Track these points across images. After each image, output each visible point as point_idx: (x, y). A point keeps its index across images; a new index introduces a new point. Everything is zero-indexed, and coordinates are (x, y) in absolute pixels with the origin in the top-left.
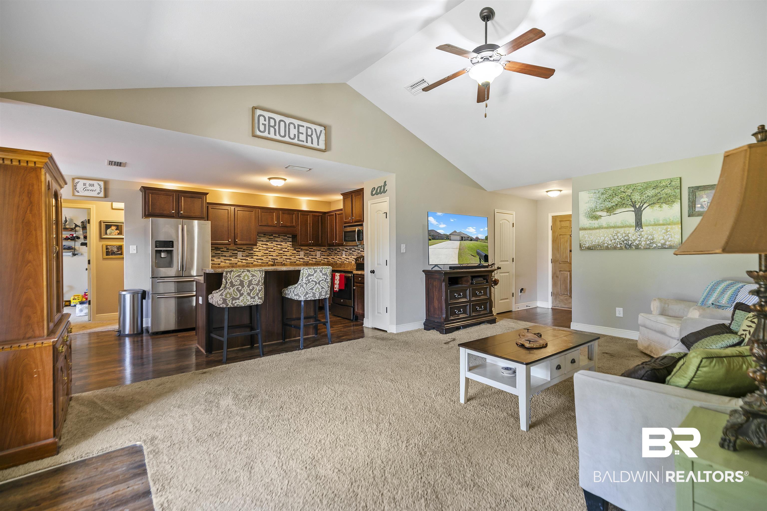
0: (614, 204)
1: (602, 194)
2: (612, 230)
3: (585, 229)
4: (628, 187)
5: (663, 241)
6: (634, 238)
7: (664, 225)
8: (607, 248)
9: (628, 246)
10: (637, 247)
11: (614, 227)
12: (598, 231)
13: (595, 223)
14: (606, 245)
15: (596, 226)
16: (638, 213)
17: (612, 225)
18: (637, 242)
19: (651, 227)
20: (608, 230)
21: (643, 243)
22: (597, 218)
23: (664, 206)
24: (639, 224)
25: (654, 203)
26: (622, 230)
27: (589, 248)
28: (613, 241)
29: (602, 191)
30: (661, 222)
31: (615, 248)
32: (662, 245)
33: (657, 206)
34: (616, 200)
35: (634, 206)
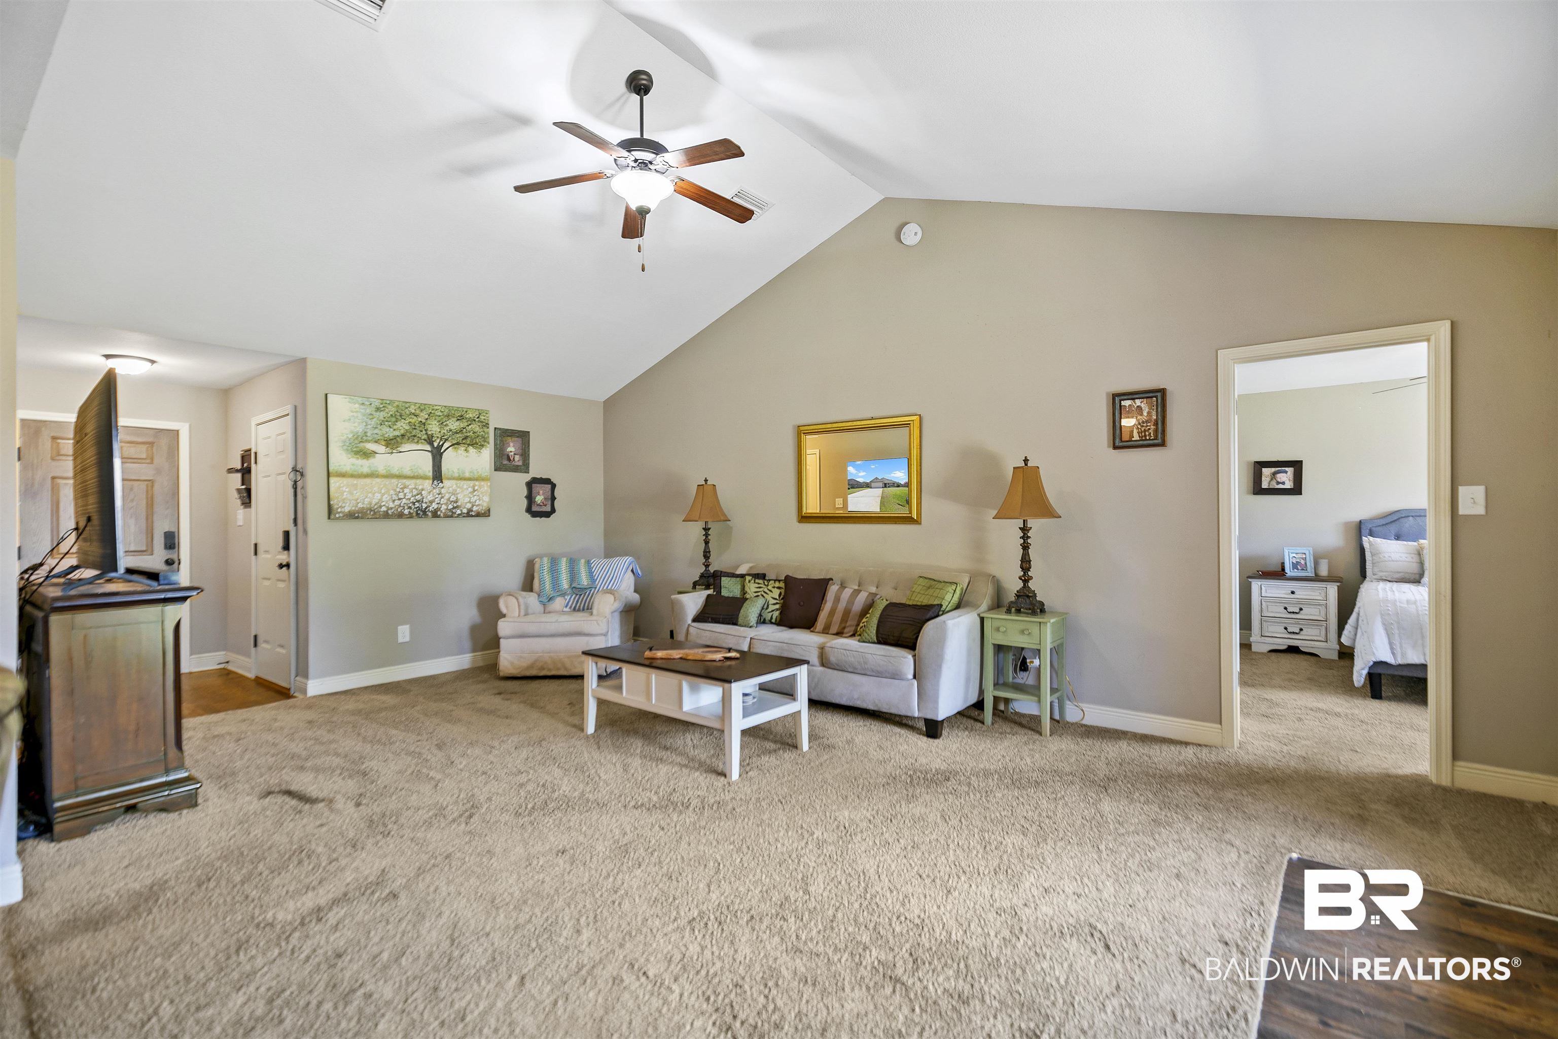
0: (397, 433)
1: (378, 409)
2: (394, 481)
3: (342, 475)
4: (422, 407)
5: (469, 506)
6: (430, 498)
7: (470, 479)
8: (386, 516)
9: (422, 513)
10: (435, 514)
11: (400, 477)
12: (368, 481)
13: (364, 465)
14: (384, 509)
15: (365, 470)
16: (437, 455)
17: (395, 471)
18: (435, 506)
19: (454, 482)
20: (387, 481)
21: (444, 507)
22: (367, 455)
23: (471, 449)
24: (438, 475)
25: (458, 444)
26: (411, 483)
27: (352, 516)
28: (397, 502)
29: (377, 403)
30: (467, 475)
31: (401, 516)
32: (470, 510)
33: (462, 448)
34: (403, 426)
35: (430, 441)
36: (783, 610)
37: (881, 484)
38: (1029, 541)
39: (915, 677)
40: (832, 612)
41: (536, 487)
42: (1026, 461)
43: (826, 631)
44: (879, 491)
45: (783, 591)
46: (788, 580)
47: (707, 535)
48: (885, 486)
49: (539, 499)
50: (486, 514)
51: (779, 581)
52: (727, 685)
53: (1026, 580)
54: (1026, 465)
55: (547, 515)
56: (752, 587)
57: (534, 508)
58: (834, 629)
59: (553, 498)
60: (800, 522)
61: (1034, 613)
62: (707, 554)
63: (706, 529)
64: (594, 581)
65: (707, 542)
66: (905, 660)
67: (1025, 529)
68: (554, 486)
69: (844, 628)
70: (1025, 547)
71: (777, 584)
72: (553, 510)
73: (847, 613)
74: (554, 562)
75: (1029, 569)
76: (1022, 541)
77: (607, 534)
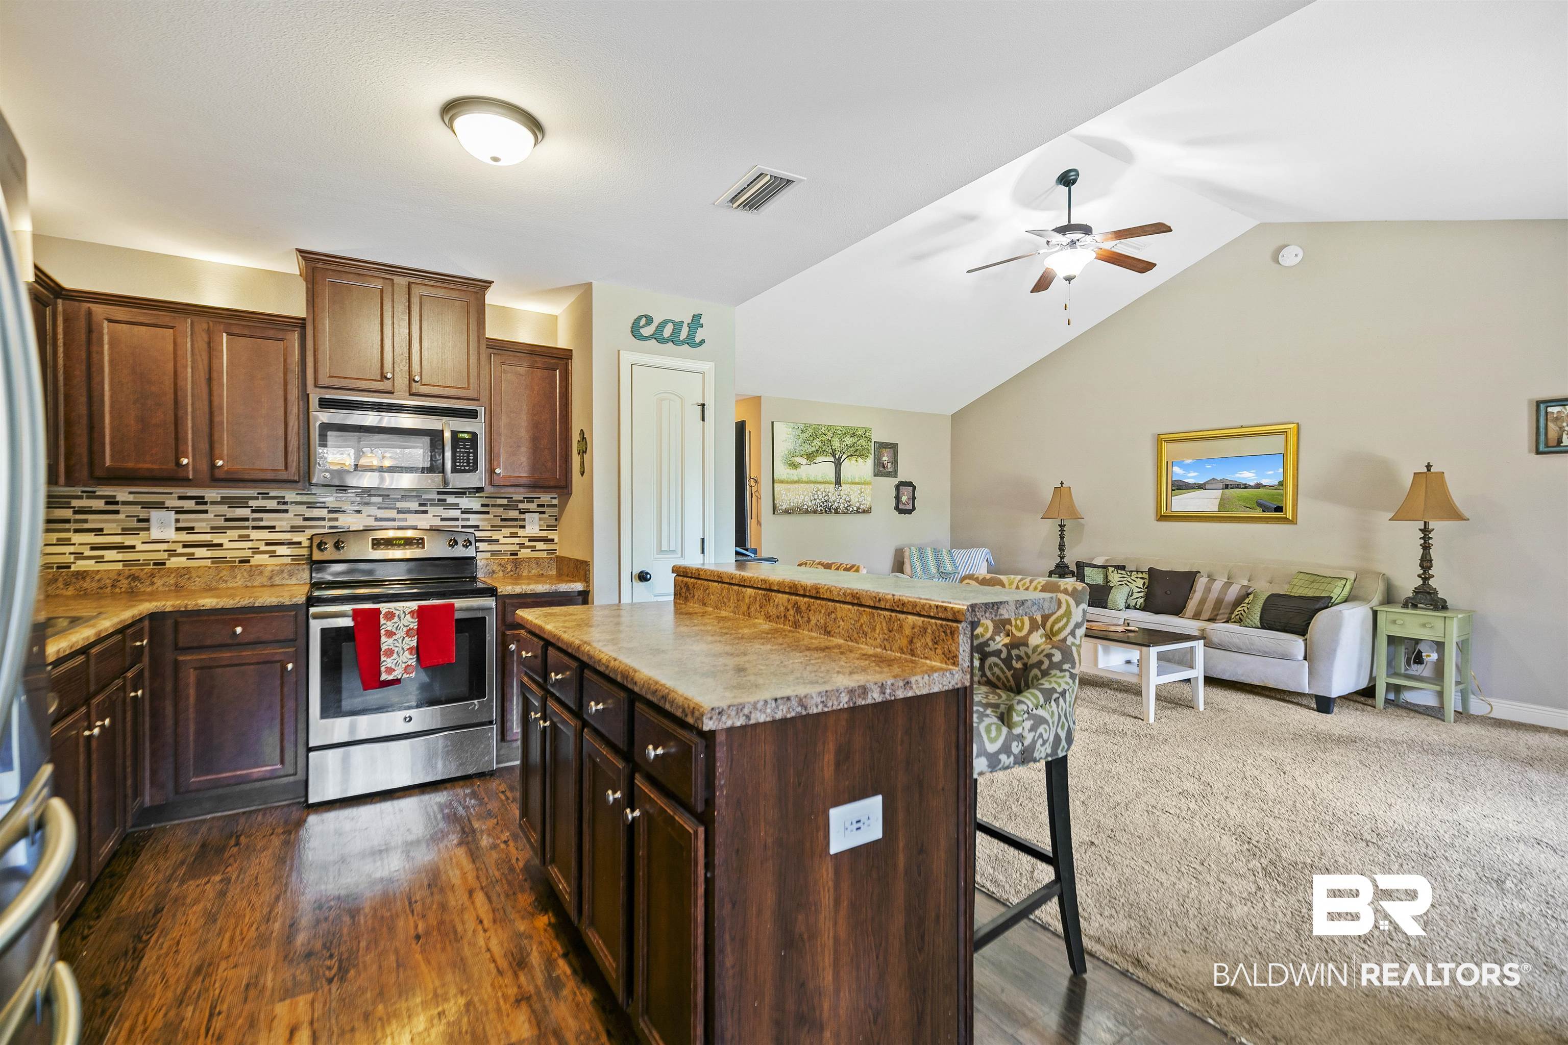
0: (814, 449)
1: (802, 431)
2: (812, 485)
3: (782, 482)
4: (829, 428)
5: (858, 505)
6: (834, 498)
7: (858, 484)
8: (807, 512)
9: (829, 509)
10: (837, 512)
11: (815, 482)
12: (796, 485)
13: (793, 474)
14: (806, 507)
15: (795, 478)
16: (838, 464)
17: (812, 479)
18: (836, 504)
19: (848, 486)
20: (807, 486)
21: (842, 505)
22: (795, 466)
23: (859, 459)
24: (838, 482)
25: (851, 455)
26: (821, 487)
27: (787, 512)
28: (813, 502)
29: (802, 427)
30: (857, 480)
31: (815, 512)
32: (858, 508)
33: (854, 459)
34: (817, 443)
35: (834, 456)
36: (1148, 597)
37: (1221, 486)
38: (1430, 541)
39: (1305, 658)
40: (1203, 601)
41: (903, 489)
42: (1429, 467)
43: (1196, 616)
44: (1218, 493)
45: (1147, 581)
46: (1151, 571)
47: (1062, 531)
48: (1227, 487)
49: (904, 499)
50: (868, 511)
51: (1142, 572)
52: (1144, 649)
53: (1426, 577)
54: (1429, 470)
55: (909, 512)
56: (1115, 577)
57: (901, 507)
58: (1206, 614)
59: (914, 498)
60: (1158, 520)
61: (1436, 609)
62: (1062, 548)
63: (1062, 526)
64: (957, 568)
65: (1062, 537)
66: (1296, 644)
67: (1426, 531)
68: (914, 488)
69: (1217, 615)
70: (1426, 547)
71: (1140, 575)
72: (914, 508)
73: (1219, 603)
74: (921, 551)
75: (1430, 568)
76: (1422, 541)
77: (954, 528)
